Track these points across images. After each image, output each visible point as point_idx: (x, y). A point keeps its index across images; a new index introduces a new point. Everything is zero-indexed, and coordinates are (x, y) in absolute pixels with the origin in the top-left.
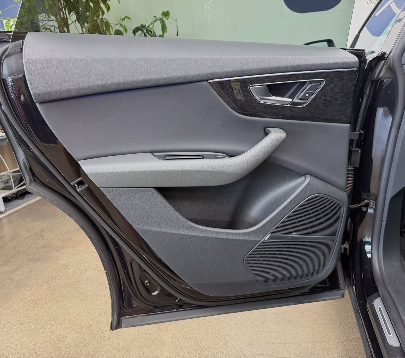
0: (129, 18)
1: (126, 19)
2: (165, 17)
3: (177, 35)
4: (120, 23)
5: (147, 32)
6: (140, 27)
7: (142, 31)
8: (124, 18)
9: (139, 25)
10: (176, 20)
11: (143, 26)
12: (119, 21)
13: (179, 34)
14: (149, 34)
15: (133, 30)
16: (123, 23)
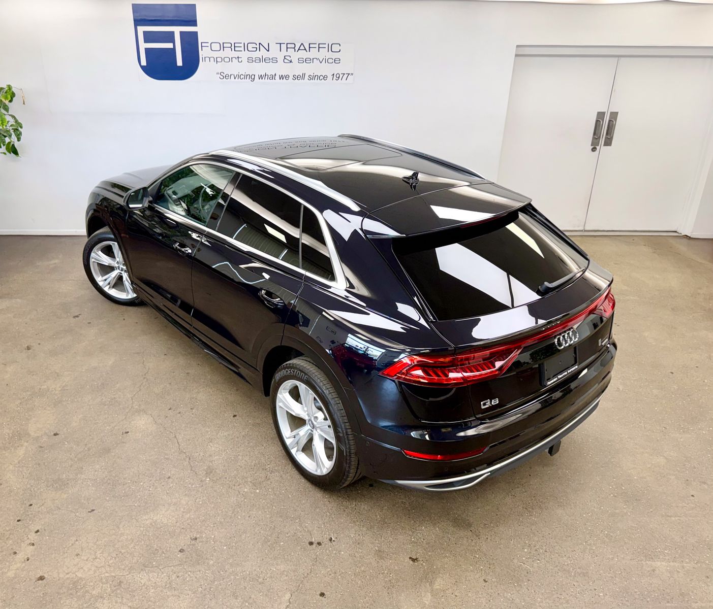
10: (21, 89)
13: (25, 103)
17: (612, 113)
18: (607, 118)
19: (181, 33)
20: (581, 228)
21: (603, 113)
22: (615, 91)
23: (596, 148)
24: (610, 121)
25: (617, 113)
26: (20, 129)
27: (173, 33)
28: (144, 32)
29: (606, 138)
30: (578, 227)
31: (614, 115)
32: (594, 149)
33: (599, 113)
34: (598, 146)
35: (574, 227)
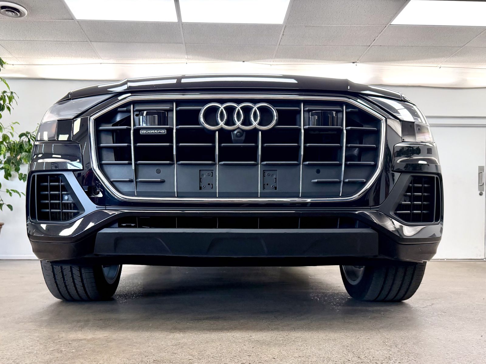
20: (483, 258)
21: (483, 167)
23: (482, 193)
30: (480, 256)
32: (481, 194)
33: (479, 167)
34: (484, 191)
35: (477, 256)
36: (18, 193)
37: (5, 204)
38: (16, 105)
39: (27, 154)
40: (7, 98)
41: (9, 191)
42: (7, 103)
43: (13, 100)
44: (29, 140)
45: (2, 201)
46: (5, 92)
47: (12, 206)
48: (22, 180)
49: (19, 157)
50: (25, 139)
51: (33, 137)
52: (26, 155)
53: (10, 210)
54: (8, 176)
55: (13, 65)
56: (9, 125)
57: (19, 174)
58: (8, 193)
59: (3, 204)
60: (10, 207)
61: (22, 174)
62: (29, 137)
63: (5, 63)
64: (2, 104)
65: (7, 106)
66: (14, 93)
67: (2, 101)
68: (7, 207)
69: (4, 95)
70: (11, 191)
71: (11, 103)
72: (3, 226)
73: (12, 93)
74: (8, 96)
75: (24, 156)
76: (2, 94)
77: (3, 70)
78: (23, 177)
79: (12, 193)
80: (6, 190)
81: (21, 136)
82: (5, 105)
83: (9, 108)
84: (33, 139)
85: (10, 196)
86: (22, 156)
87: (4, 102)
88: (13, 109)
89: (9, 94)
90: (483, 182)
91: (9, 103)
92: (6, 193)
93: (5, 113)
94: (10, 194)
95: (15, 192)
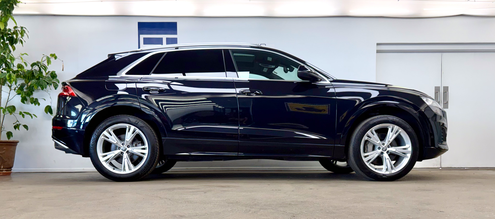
0: (27, 54)
1: (25, 55)
2: (52, 57)
3: (63, 70)
4: (21, 57)
5: (41, 66)
6: (37, 63)
7: (38, 66)
8: (23, 53)
9: (36, 62)
10: (63, 61)
11: (38, 62)
12: (20, 55)
13: (64, 70)
14: (43, 68)
15: (31, 64)
16: (23, 57)
17: (444, 87)
18: (442, 91)
19: (167, 39)
20: (439, 166)
21: (439, 87)
22: (443, 73)
24: (444, 93)
25: (447, 87)
26: (58, 83)
27: (162, 39)
28: (144, 38)
29: (444, 104)
30: (437, 165)
31: (446, 89)
33: (435, 87)
35: (434, 166)
36: (30, 115)
37: (21, 125)
38: (28, 38)
39: (37, 81)
40: (18, 32)
41: (22, 113)
42: (20, 37)
43: (25, 34)
44: (40, 69)
45: (18, 122)
46: (16, 27)
47: (27, 127)
48: (33, 104)
49: (29, 84)
50: (36, 68)
51: (43, 66)
52: (35, 81)
53: (26, 130)
54: (24, 100)
55: (25, 3)
56: (18, 56)
57: (30, 99)
58: (21, 115)
59: (20, 124)
60: (26, 127)
61: (33, 98)
62: (40, 66)
63: (19, 2)
64: (15, 38)
65: (20, 40)
66: (24, 28)
67: (15, 35)
68: (23, 127)
69: (16, 30)
70: (23, 113)
71: (23, 37)
72: (18, 144)
73: (22, 28)
74: (19, 31)
75: (34, 83)
76: (14, 30)
77: (15, 7)
78: (34, 100)
79: (25, 115)
80: (19, 113)
81: (33, 65)
82: (18, 39)
83: (21, 42)
84: (43, 67)
85: (23, 118)
86: (32, 83)
87: (17, 36)
88: (25, 42)
89: (20, 29)
90: (439, 100)
91: (21, 36)
92: (19, 115)
93: (18, 45)
94: (23, 116)
95: (27, 114)
